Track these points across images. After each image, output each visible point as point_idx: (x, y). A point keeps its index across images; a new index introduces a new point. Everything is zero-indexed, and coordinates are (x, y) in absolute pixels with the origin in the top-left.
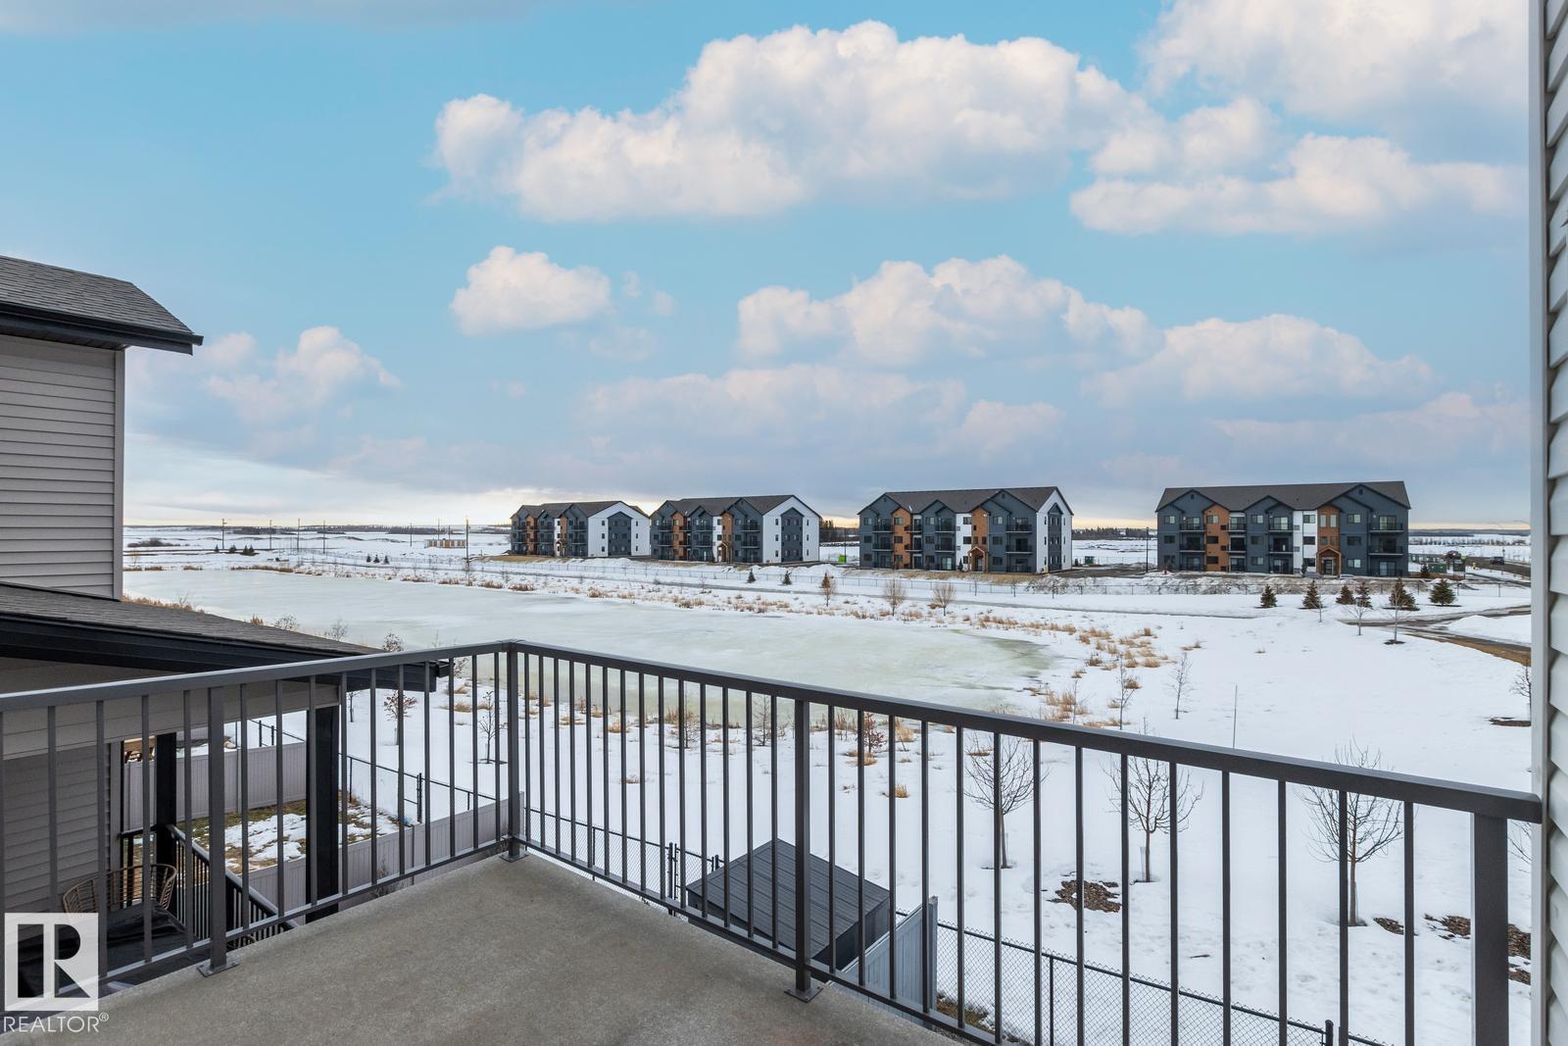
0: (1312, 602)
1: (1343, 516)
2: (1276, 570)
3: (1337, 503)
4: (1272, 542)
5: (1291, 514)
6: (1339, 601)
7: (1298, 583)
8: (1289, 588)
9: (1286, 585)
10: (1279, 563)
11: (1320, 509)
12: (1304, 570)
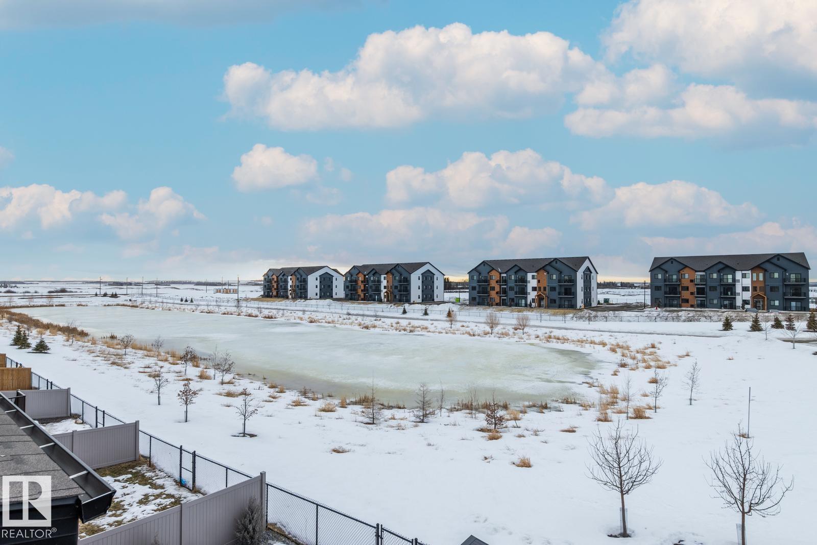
0: (756, 327)
1: (767, 273)
2: (725, 307)
3: (764, 266)
4: (722, 291)
5: (735, 272)
6: (773, 326)
7: (744, 315)
8: (738, 318)
9: (736, 317)
11: (752, 270)
12: (743, 307)
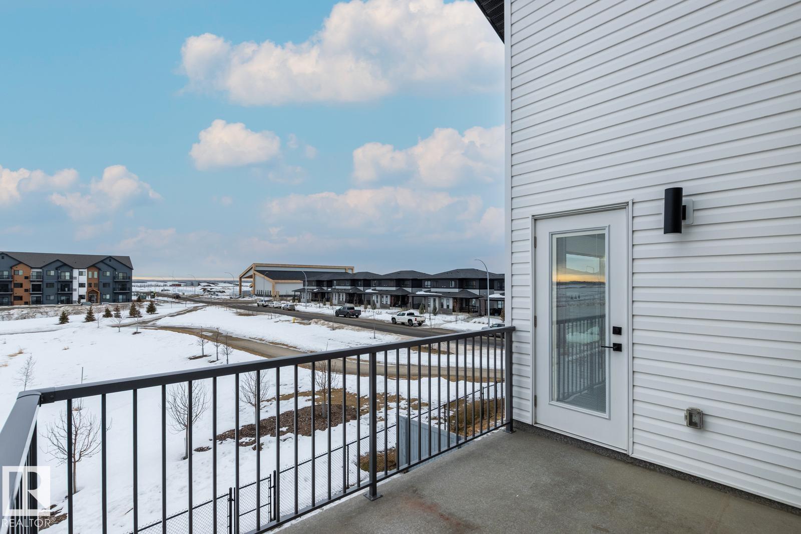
0: (90, 318)
1: (100, 272)
2: (62, 302)
3: (98, 266)
4: (59, 287)
5: (72, 270)
6: (104, 316)
7: (80, 308)
8: (74, 312)
9: (72, 310)
10: (63, 298)
11: (88, 268)
12: (79, 302)
